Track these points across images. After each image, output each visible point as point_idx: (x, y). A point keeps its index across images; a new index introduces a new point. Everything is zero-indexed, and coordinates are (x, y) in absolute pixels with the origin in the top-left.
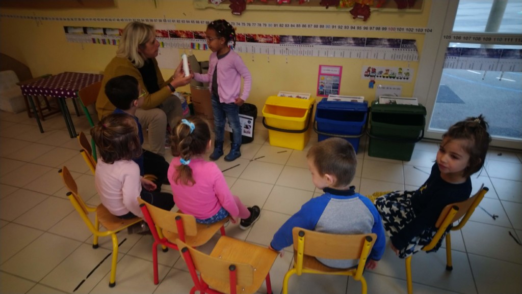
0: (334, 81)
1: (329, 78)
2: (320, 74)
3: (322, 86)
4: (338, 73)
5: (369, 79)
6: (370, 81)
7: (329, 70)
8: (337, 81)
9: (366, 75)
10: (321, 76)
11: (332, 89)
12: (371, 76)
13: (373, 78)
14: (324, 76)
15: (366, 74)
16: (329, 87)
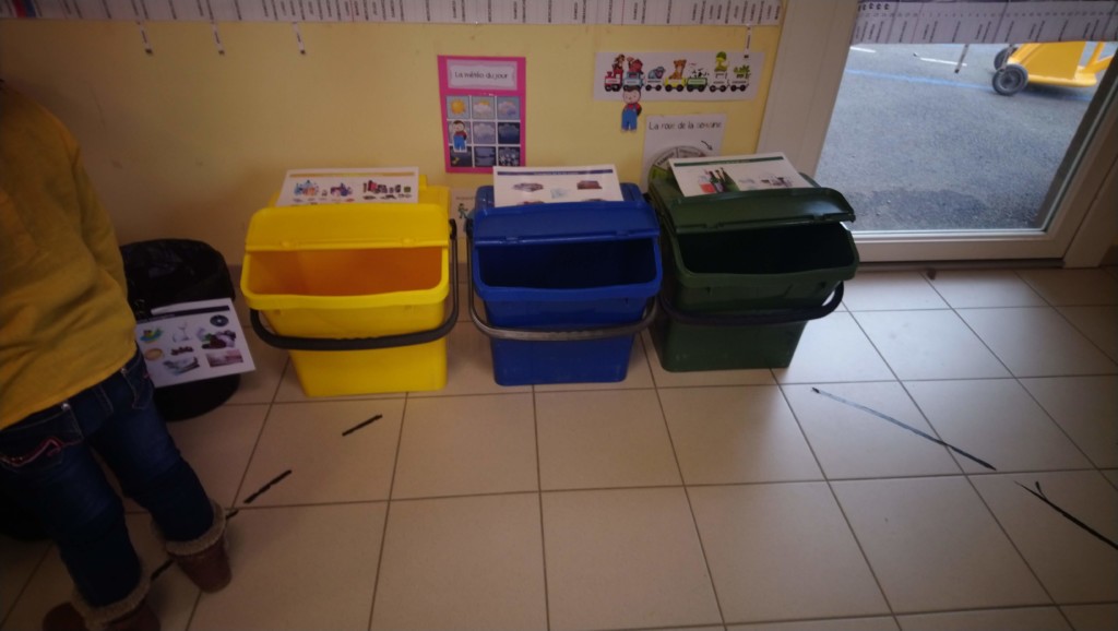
0: (500, 114)
1: (482, 107)
2: (446, 91)
3: (462, 136)
4: (510, 83)
5: (618, 101)
6: (623, 105)
7: (478, 75)
8: (511, 113)
9: (609, 88)
10: (451, 100)
11: (497, 145)
12: (629, 89)
13: (633, 96)
14: (464, 99)
15: (609, 81)
16: (487, 138)
